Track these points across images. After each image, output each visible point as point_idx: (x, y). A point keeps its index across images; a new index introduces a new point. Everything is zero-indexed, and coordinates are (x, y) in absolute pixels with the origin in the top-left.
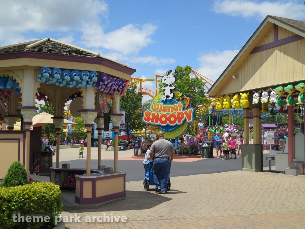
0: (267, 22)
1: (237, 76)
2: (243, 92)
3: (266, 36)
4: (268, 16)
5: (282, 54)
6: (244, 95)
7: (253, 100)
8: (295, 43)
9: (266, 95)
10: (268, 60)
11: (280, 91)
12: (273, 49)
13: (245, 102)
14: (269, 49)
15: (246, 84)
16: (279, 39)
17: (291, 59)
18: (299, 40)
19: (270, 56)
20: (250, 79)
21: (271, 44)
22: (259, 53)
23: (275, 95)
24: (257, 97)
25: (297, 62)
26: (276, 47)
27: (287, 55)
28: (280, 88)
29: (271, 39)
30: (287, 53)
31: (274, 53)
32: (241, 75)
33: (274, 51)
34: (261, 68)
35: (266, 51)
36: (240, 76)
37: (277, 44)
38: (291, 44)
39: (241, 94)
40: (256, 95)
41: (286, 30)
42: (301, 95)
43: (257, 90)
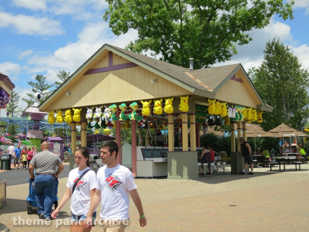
0: (105, 49)
1: (70, 93)
2: (75, 108)
3: (100, 60)
4: (106, 44)
5: (116, 77)
6: (76, 111)
7: (86, 115)
8: (129, 69)
9: (100, 111)
10: (102, 82)
11: (115, 109)
12: (108, 72)
13: (78, 117)
14: (103, 72)
15: (79, 101)
16: (114, 64)
17: (125, 82)
18: (133, 67)
19: (104, 78)
20: (83, 97)
21: (105, 68)
22: (93, 75)
23: (109, 111)
24: (91, 112)
25: (130, 85)
26: (111, 71)
27: (121, 78)
28: (115, 106)
29: (105, 64)
30: (121, 77)
31: (108, 76)
32: (74, 93)
33: (108, 74)
34: (95, 88)
35: (100, 74)
36: (72, 93)
37: (112, 68)
38: (125, 70)
39: (73, 109)
40: (90, 111)
41: (121, 57)
42: (134, 113)
43: (90, 107)
